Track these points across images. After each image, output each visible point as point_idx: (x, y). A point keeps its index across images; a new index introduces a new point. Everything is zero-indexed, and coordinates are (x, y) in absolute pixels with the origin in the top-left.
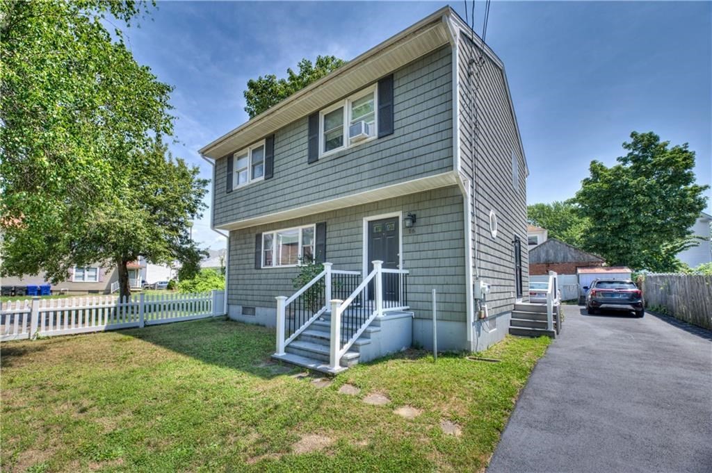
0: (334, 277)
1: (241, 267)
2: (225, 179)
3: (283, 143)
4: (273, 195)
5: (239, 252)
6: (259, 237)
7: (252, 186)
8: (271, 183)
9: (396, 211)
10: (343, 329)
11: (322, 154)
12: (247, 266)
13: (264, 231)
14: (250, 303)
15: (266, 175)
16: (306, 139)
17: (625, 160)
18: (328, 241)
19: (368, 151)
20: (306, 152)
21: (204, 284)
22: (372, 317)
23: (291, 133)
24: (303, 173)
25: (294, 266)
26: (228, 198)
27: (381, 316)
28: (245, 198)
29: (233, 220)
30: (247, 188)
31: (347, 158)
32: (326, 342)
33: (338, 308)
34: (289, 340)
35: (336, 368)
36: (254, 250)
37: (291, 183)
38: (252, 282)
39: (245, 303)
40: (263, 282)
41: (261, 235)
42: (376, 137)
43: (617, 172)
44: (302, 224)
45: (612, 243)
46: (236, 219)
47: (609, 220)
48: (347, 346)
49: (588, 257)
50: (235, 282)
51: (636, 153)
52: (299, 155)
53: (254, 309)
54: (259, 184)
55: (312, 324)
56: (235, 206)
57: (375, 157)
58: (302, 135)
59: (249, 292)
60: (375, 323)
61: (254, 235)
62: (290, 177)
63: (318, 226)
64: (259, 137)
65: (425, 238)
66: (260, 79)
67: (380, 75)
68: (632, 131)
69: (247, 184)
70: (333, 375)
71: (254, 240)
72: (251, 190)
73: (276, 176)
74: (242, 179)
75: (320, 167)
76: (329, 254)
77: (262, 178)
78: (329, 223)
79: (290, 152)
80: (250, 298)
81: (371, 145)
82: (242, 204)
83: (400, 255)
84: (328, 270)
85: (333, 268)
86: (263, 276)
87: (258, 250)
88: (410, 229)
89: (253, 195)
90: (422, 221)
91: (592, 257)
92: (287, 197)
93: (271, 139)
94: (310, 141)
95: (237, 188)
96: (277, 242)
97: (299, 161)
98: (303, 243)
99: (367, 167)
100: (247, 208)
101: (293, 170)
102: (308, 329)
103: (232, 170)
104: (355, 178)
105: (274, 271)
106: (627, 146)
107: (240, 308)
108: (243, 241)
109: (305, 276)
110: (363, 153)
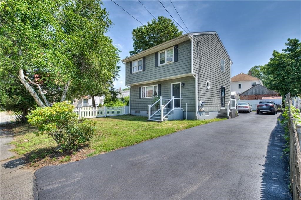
0: (163, 100)
1: (135, 98)
2: (129, 69)
3: (148, 60)
4: (145, 76)
5: (134, 93)
6: (140, 88)
7: (138, 73)
8: (144, 72)
9: (179, 82)
10: (164, 113)
11: (159, 65)
12: (137, 98)
13: (142, 86)
14: (138, 109)
15: (143, 69)
16: (155, 60)
17: (285, 51)
18: (161, 90)
19: (171, 65)
20: (155, 64)
21: (115, 105)
22: (171, 110)
23: (150, 57)
24: (154, 70)
25: (152, 97)
26: (131, 76)
27: (174, 110)
28: (136, 76)
29: (132, 83)
30: (137, 73)
31: (166, 67)
32: (160, 116)
33: (163, 107)
34: (151, 116)
35: (162, 120)
36: (139, 92)
37: (150, 73)
38: (138, 103)
39: (136, 109)
40: (142, 103)
41: (141, 88)
42: (173, 62)
43: (281, 56)
44: (154, 85)
45: (280, 86)
46: (133, 83)
47: (277, 77)
48: (165, 116)
49: (273, 92)
50: (133, 103)
51: (290, 47)
52: (153, 64)
53: (139, 111)
54: (141, 72)
55: (157, 113)
56: (133, 79)
57: (173, 67)
58: (153, 58)
59: (138, 106)
60: (172, 112)
61: (139, 88)
62: (150, 71)
63: (158, 85)
64: (141, 57)
65: (187, 89)
66: (138, 28)
67: (174, 45)
68: (288, 38)
69: (137, 72)
70: (162, 122)
71: (139, 89)
72: (138, 74)
73: (146, 70)
74: (135, 70)
75: (159, 69)
76: (162, 94)
77: (142, 70)
78: (162, 84)
79: (150, 63)
80: (138, 108)
81: (172, 64)
82: (135, 78)
83: (181, 94)
84: (161, 98)
85: (162, 98)
86: (142, 101)
87: (140, 92)
88: (183, 87)
89: (139, 75)
90: (186, 85)
91: (274, 92)
92: (149, 77)
93: (144, 58)
94: (156, 61)
95: (134, 72)
96: (146, 90)
97: (153, 66)
98: (154, 90)
99: (171, 70)
100: (137, 79)
101: (151, 69)
102: (156, 114)
103: (132, 67)
104: (168, 73)
105: (145, 99)
106: (286, 44)
107: (134, 111)
108: (135, 89)
109: (155, 100)
110: (170, 66)
